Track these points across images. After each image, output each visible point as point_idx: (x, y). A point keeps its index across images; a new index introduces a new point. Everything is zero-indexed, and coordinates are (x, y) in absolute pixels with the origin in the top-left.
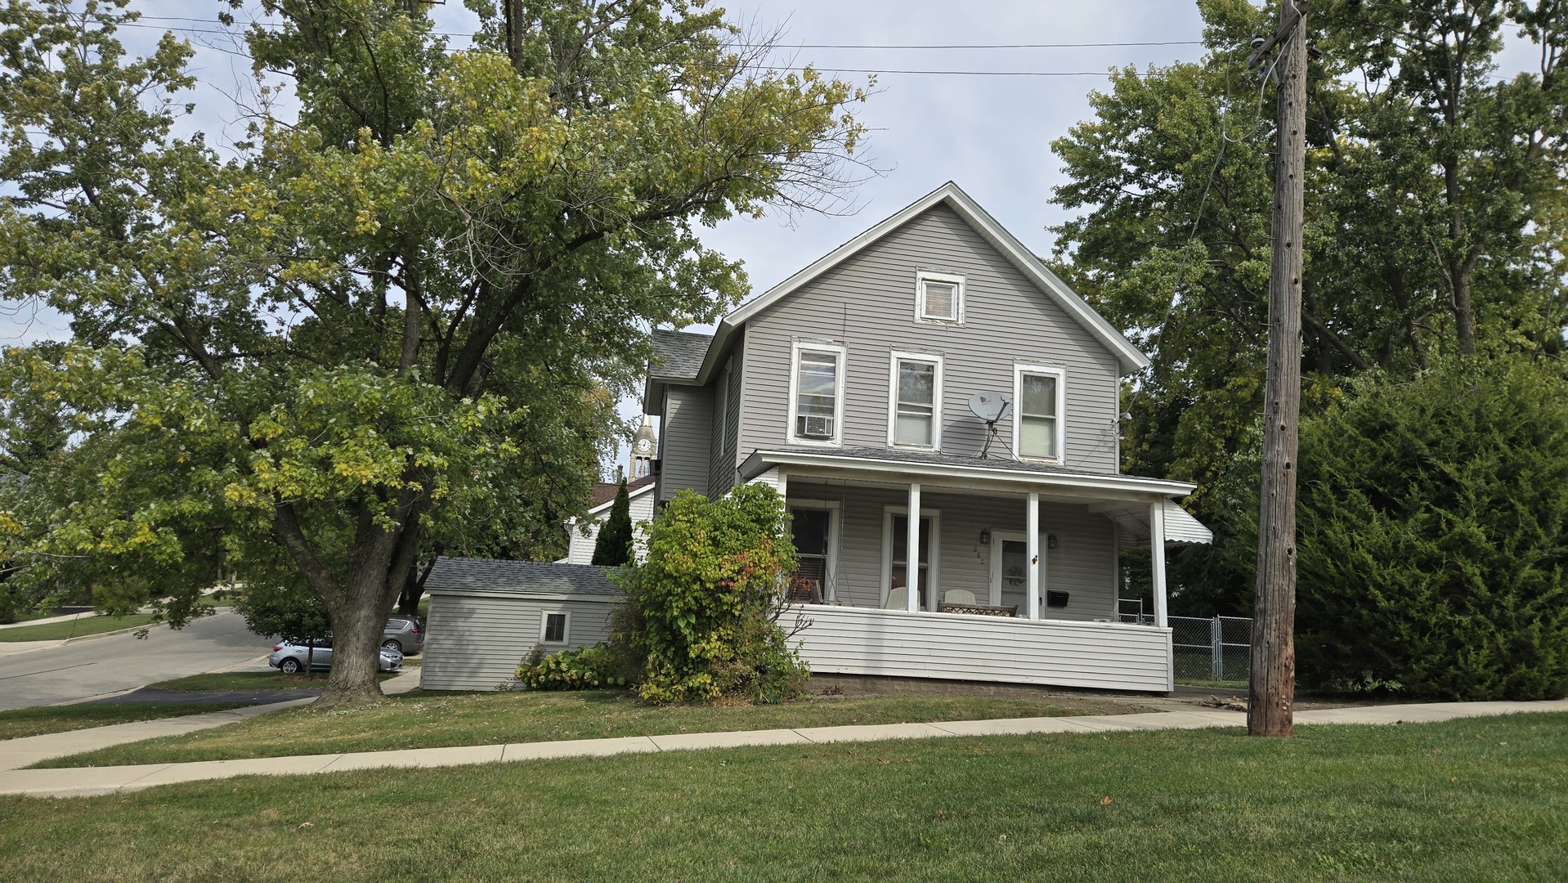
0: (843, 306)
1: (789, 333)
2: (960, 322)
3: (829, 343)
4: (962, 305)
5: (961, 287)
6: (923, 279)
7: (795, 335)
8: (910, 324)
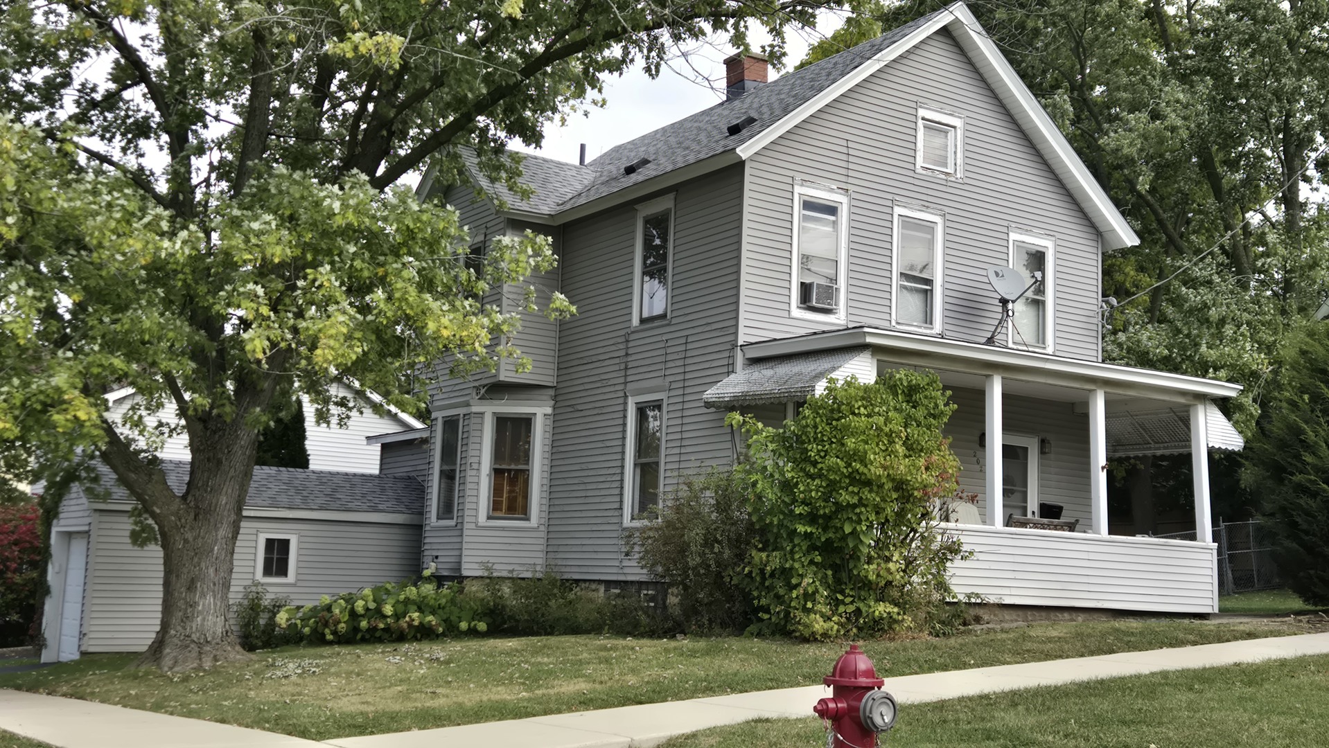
0: (844, 143)
1: (791, 173)
2: (959, 176)
3: (832, 190)
4: (959, 155)
5: (959, 132)
6: (923, 119)
7: (798, 177)
8: (911, 174)
